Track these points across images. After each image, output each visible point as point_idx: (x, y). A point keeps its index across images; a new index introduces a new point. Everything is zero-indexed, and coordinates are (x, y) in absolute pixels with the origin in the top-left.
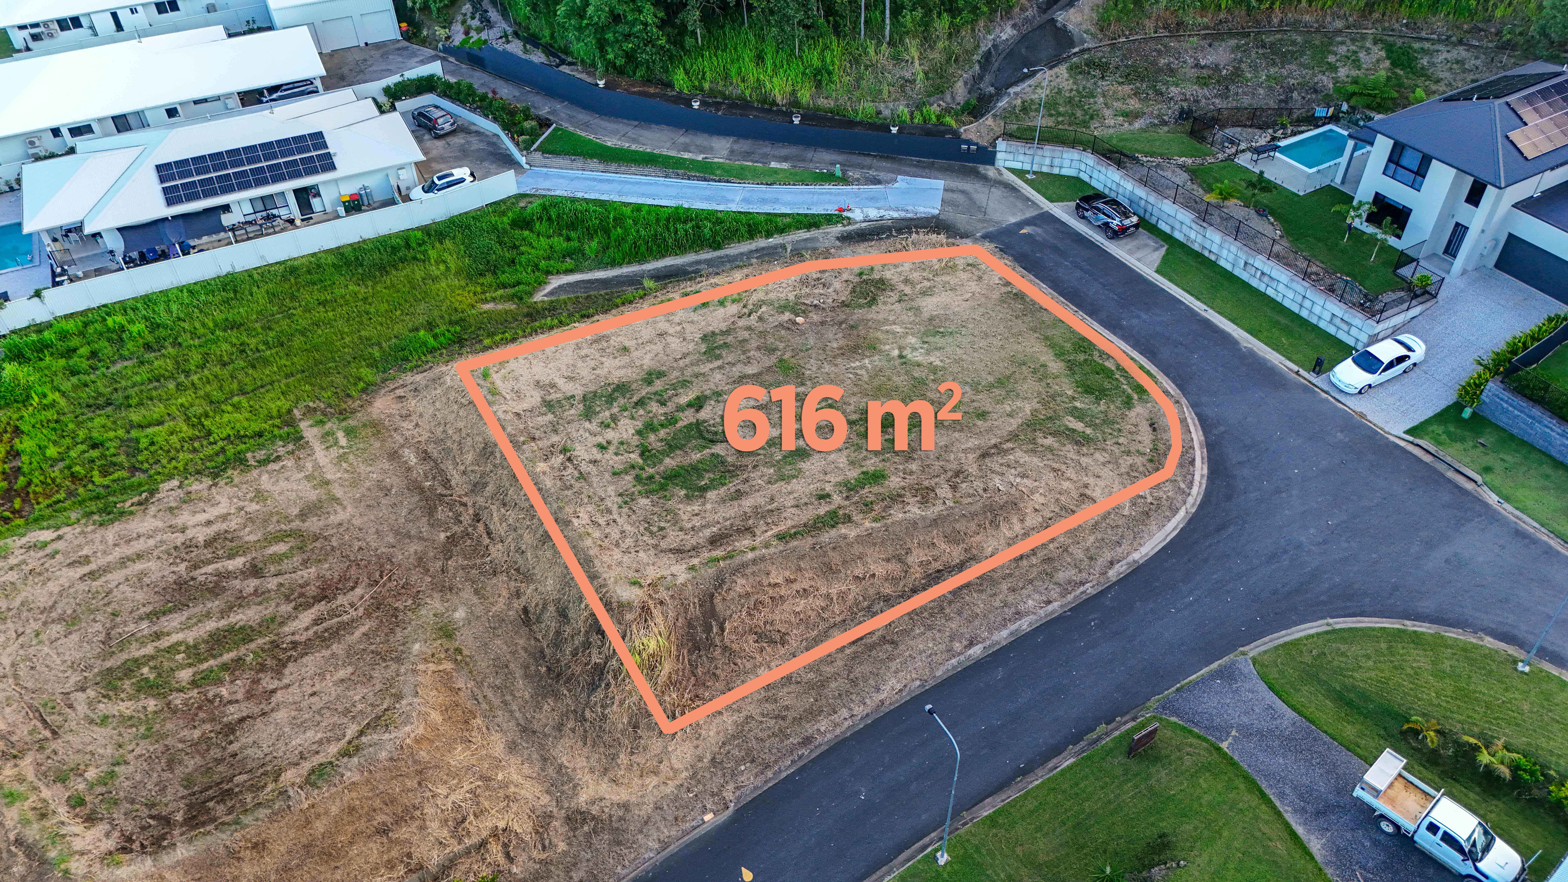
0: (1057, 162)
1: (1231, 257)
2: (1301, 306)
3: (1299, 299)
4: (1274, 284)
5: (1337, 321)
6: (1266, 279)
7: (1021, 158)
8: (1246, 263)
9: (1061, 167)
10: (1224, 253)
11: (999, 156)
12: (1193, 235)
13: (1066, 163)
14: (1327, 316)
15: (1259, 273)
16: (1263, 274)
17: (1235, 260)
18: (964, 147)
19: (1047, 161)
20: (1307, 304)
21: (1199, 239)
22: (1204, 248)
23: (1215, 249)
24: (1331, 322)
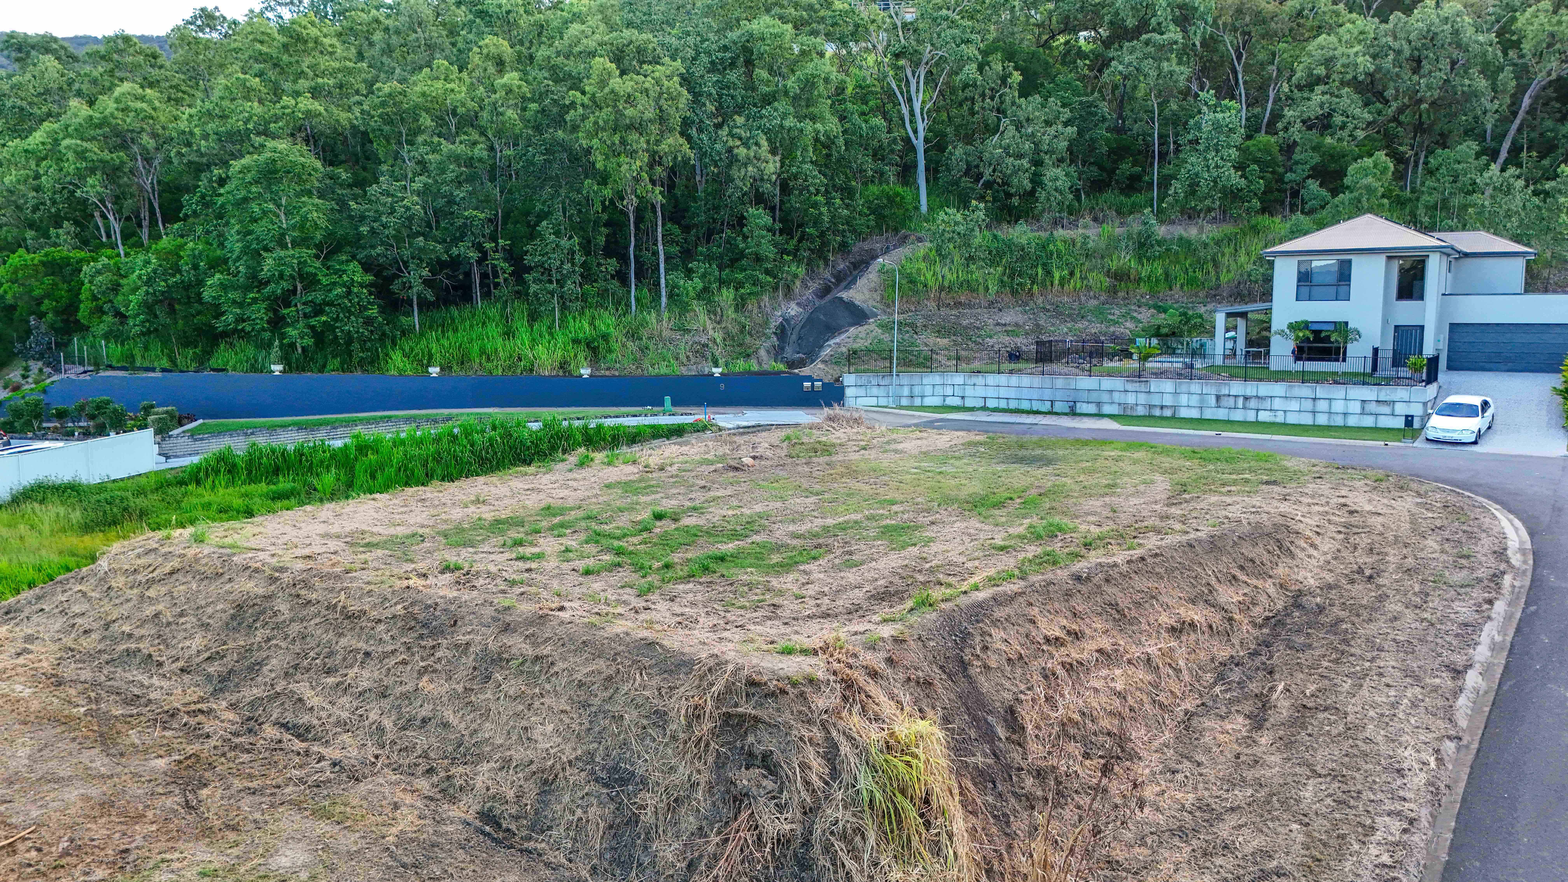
0: (917, 390)
1: (1195, 400)
2: (1314, 412)
3: (1308, 405)
4: (1267, 404)
5: (1372, 407)
6: (1253, 404)
7: (875, 391)
8: (1218, 397)
9: (922, 397)
10: (1184, 399)
11: (849, 392)
12: (1131, 399)
13: (928, 390)
14: (1355, 407)
15: (1240, 401)
16: (1246, 398)
17: (1202, 401)
18: (807, 384)
19: (906, 391)
20: (1322, 405)
21: (1142, 399)
22: (1151, 407)
23: (1168, 400)
24: (1363, 413)
